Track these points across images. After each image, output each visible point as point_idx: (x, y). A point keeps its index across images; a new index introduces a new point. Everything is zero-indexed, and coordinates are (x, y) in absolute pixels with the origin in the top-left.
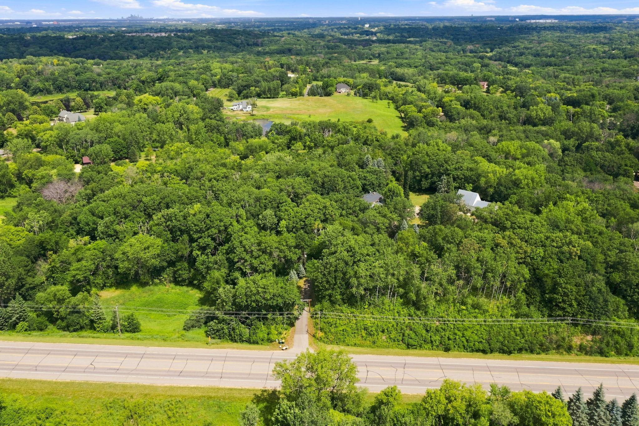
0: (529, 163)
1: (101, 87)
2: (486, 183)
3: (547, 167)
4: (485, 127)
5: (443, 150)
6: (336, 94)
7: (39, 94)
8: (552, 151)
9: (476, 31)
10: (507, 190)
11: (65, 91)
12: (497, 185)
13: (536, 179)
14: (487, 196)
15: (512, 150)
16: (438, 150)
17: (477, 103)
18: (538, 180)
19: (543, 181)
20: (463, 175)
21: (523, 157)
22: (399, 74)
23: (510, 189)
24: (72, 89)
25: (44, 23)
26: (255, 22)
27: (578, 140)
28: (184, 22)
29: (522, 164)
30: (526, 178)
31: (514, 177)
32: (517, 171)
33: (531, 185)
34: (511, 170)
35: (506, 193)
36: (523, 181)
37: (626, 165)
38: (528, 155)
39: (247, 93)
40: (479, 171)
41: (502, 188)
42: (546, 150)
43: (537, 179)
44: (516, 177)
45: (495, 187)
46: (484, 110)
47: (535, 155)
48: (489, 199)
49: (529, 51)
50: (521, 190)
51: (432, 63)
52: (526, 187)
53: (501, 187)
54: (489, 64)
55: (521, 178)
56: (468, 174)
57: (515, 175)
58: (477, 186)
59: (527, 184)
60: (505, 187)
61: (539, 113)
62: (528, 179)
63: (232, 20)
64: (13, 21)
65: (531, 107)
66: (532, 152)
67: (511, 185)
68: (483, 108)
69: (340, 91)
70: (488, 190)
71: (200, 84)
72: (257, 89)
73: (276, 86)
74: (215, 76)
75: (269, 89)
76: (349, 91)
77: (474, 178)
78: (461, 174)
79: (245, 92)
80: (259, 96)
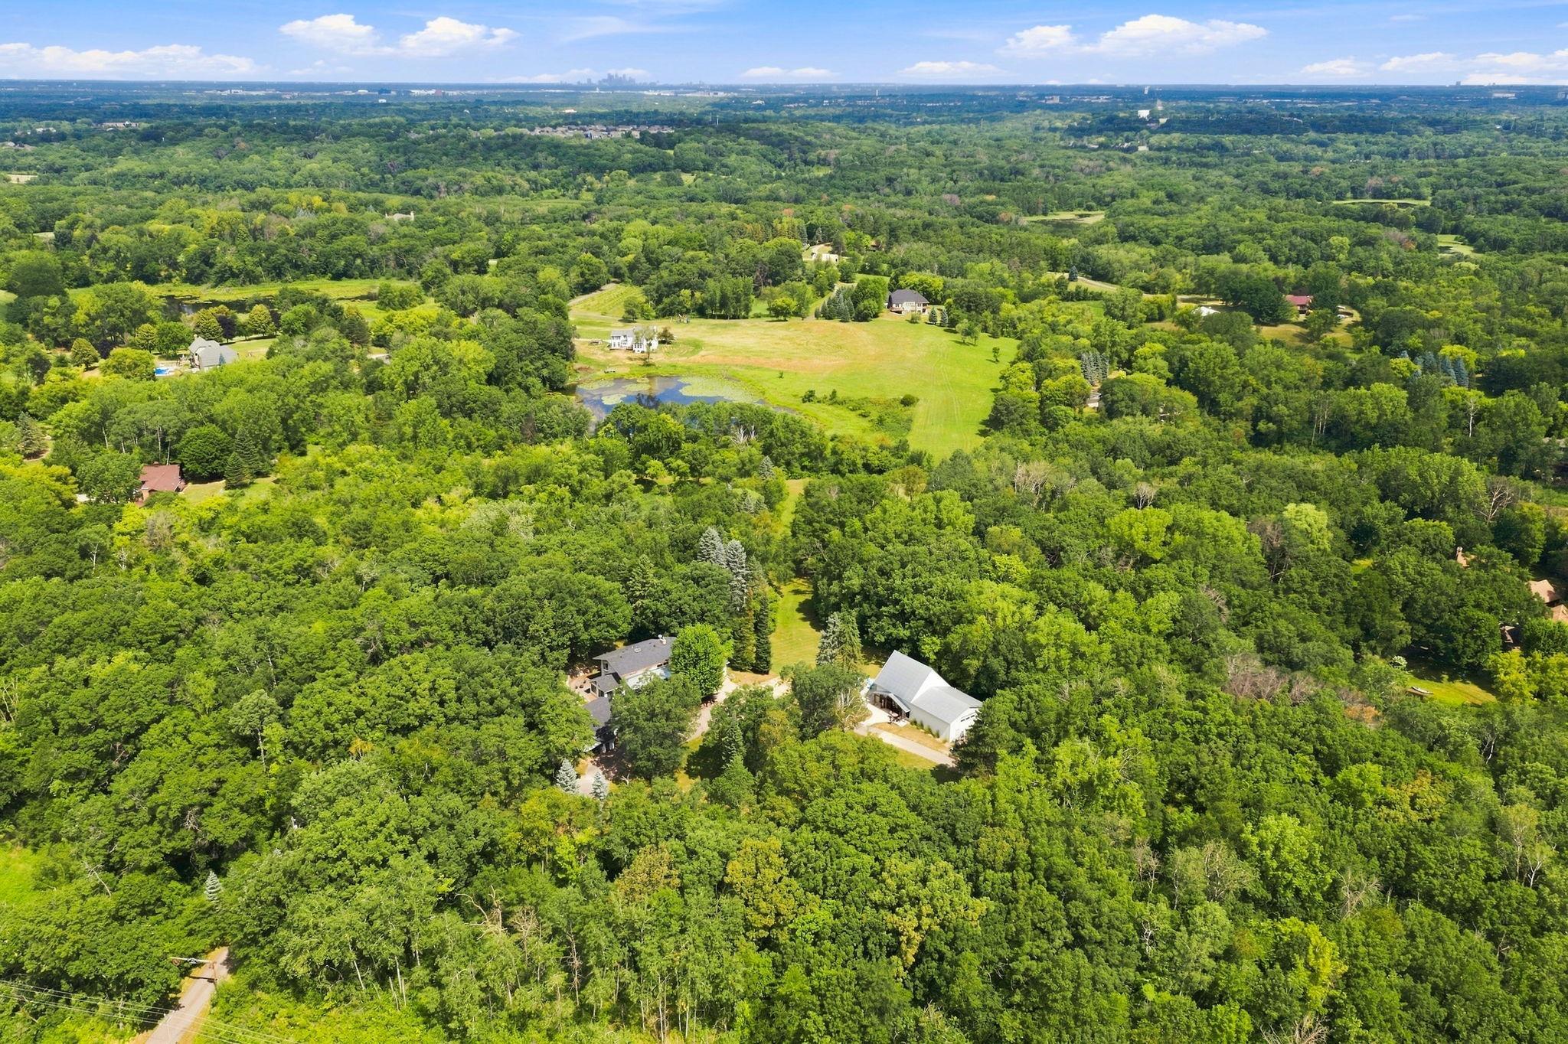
1: (372, 270)
6: (886, 316)
7: (228, 283)
8: (1280, 543)
11: (289, 277)
13: (1083, 649)
17: (1202, 370)
20: (927, 609)
22: (1099, 262)
24: (305, 273)
25: (416, 92)
26: (883, 97)
28: (721, 94)
35: (1003, 677)
37: (1478, 605)
39: (672, 303)
40: (962, 605)
45: (985, 656)
46: (1221, 389)
49: (1535, 197)
50: (1036, 676)
51: (1221, 230)
52: (1052, 668)
54: (1375, 239)
56: (939, 606)
58: (948, 643)
63: (835, 89)
64: (355, 87)
67: (1020, 656)
68: (1219, 383)
69: (900, 308)
70: (965, 662)
71: (572, 275)
72: (698, 294)
73: (740, 290)
74: (625, 255)
75: (724, 297)
76: (921, 308)
77: (946, 621)
78: (922, 604)
79: (666, 300)
80: (701, 312)
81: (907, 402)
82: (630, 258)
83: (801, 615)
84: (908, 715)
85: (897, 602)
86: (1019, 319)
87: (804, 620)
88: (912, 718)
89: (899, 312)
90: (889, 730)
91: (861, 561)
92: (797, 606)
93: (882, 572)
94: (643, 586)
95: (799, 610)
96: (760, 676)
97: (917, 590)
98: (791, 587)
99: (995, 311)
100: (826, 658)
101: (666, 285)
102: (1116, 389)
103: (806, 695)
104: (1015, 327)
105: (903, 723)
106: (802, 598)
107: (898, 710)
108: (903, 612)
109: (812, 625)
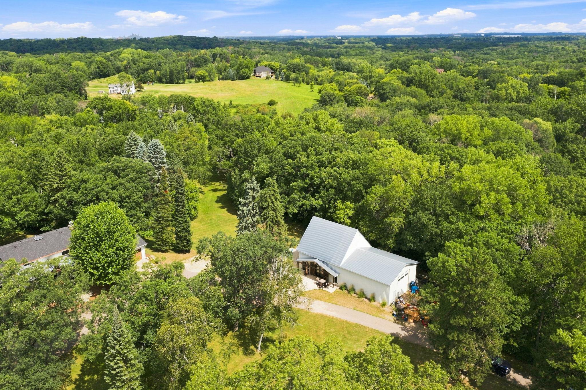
0: (498, 153)
2: (385, 199)
3: (542, 161)
4: (428, 106)
5: (327, 130)
6: (253, 78)
8: (541, 136)
9: (442, 40)
10: (438, 224)
12: (413, 206)
13: (521, 191)
14: (388, 236)
15: (464, 130)
16: (317, 128)
17: (423, 80)
18: (529, 193)
19: (544, 198)
20: (336, 178)
21: (485, 143)
23: (446, 217)
27: (577, 122)
29: (482, 153)
30: (492, 189)
31: (457, 187)
32: (467, 169)
33: (508, 209)
34: (454, 165)
35: (435, 230)
36: (483, 197)
38: (496, 138)
39: (145, 77)
40: (372, 170)
41: (424, 217)
42: (531, 132)
43: (525, 192)
44: (464, 185)
45: (407, 214)
46: (433, 89)
47: (510, 138)
48: (391, 243)
50: (478, 224)
52: (493, 215)
53: (420, 213)
55: (479, 187)
56: (346, 175)
57: (461, 179)
58: (363, 206)
59: (497, 208)
60: (434, 213)
61: (511, 90)
62: (498, 192)
65: (499, 85)
66: (505, 134)
67: (448, 207)
68: (431, 86)
69: (260, 75)
70: (388, 220)
71: (92, 67)
72: (158, 72)
73: (179, 68)
74: (122, 61)
75: (171, 73)
76: (270, 74)
77: (358, 186)
78: (331, 175)
79: (141, 75)
80: (160, 81)
81: (272, 103)
82: (125, 62)
83: (220, 205)
84: (335, 279)
85: (304, 176)
86: (319, 76)
87: (222, 208)
88: (340, 282)
89: (260, 77)
90: (320, 298)
91: (267, 152)
92: (216, 199)
93: (287, 156)
94: (61, 177)
95: (217, 202)
96: (181, 255)
97: (321, 164)
98: (211, 188)
99: (307, 73)
100: (246, 228)
101: (142, 70)
102: (385, 87)
103: (228, 270)
104: (317, 80)
105: (332, 289)
106: (220, 194)
107: (325, 275)
108: (312, 185)
109: (229, 211)
